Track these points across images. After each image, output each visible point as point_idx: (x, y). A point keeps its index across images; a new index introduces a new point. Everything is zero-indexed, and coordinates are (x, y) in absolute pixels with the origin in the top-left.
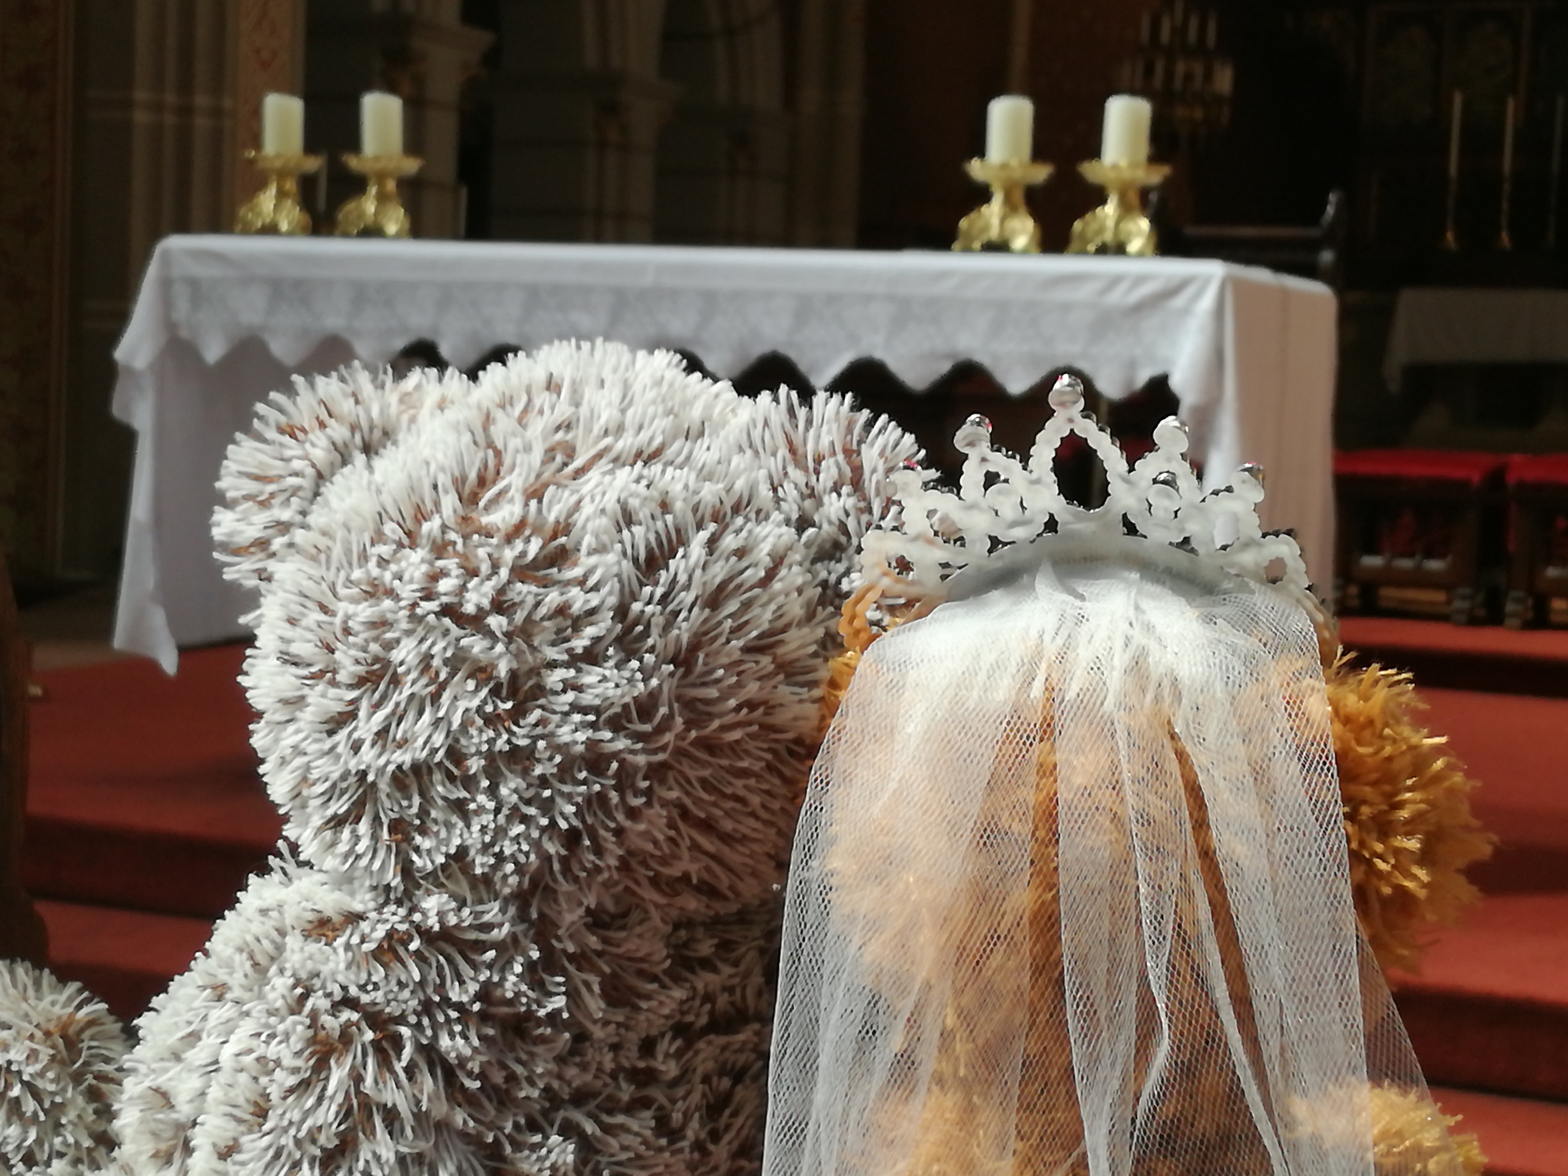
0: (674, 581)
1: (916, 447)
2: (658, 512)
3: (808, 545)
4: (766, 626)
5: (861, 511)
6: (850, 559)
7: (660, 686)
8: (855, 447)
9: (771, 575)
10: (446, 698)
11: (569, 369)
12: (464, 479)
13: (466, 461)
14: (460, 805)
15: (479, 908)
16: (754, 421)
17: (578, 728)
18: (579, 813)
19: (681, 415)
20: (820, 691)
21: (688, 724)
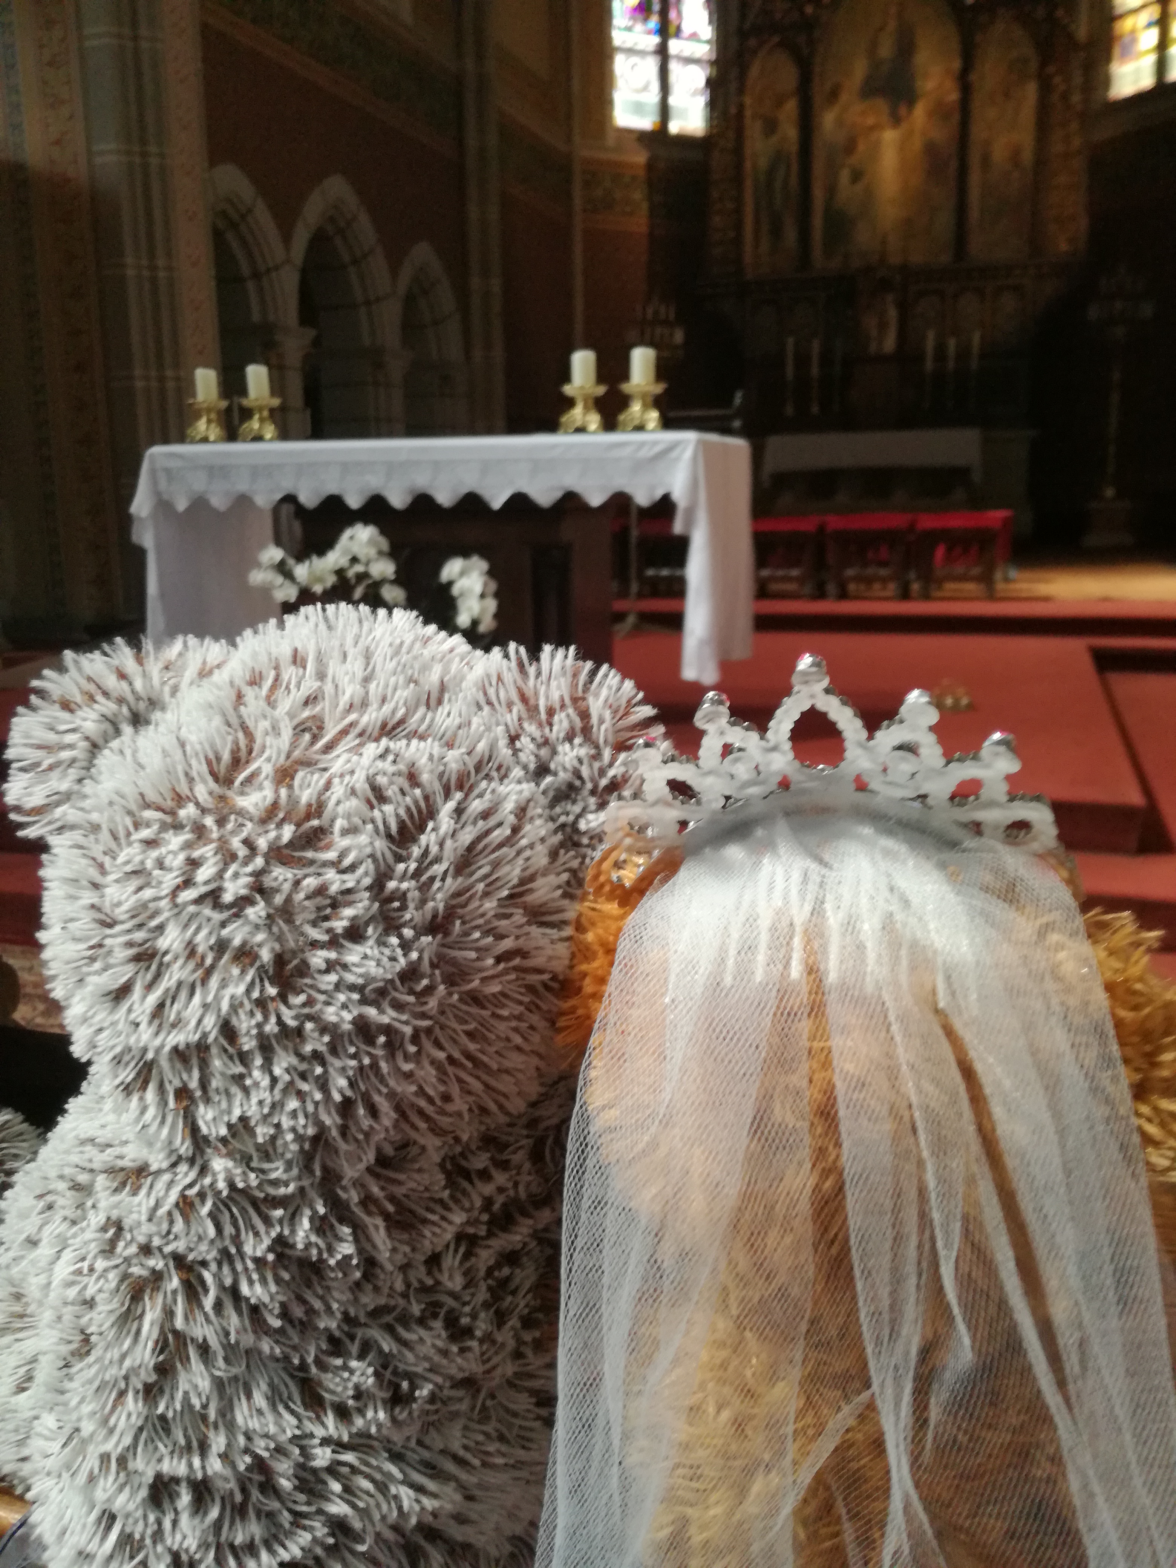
0: (426, 852)
1: (634, 691)
2: (406, 786)
3: (544, 793)
4: (515, 881)
5: (593, 758)
6: (583, 800)
7: (420, 958)
8: (581, 695)
9: (515, 830)
10: (214, 982)
11: (313, 642)
12: (218, 759)
13: (218, 741)
14: (238, 1079)
15: (266, 1166)
16: (488, 676)
17: (344, 1006)
18: (352, 1084)
19: (422, 680)
20: (568, 931)
21: (450, 981)
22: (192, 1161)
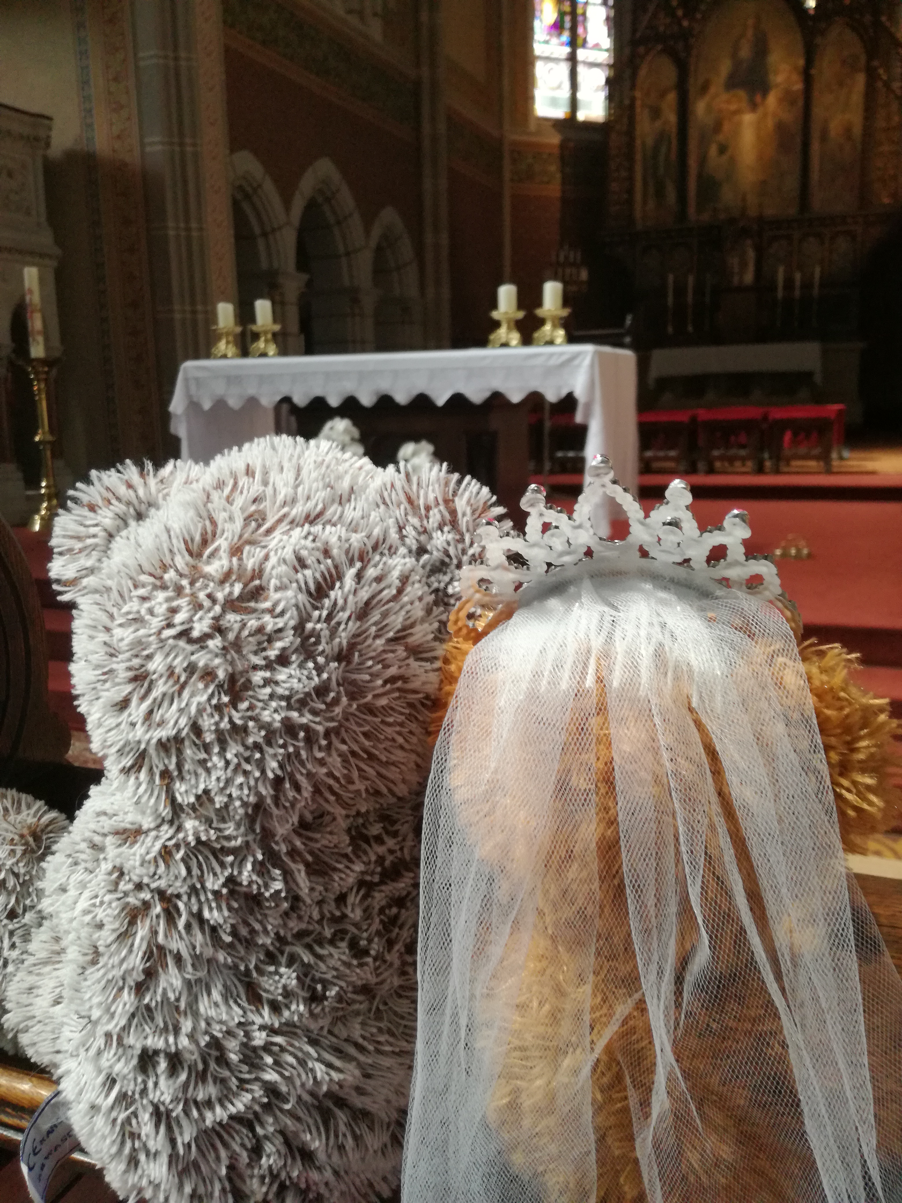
0: (335, 604)
1: (490, 495)
2: (321, 558)
3: (423, 567)
4: (399, 627)
5: (458, 541)
6: (452, 572)
7: (329, 679)
8: (451, 497)
9: (400, 591)
10: (186, 694)
11: (260, 459)
12: (192, 540)
13: (192, 527)
14: (203, 763)
15: (222, 826)
16: (385, 485)
17: (276, 711)
18: (281, 766)
19: (336, 486)
20: (438, 664)
21: (352, 697)
22: (171, 822)
